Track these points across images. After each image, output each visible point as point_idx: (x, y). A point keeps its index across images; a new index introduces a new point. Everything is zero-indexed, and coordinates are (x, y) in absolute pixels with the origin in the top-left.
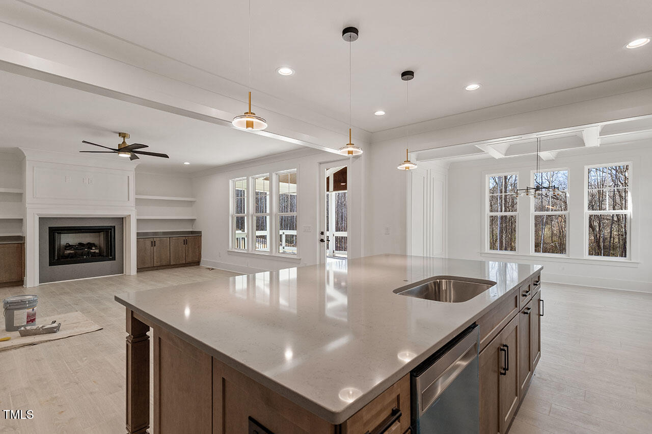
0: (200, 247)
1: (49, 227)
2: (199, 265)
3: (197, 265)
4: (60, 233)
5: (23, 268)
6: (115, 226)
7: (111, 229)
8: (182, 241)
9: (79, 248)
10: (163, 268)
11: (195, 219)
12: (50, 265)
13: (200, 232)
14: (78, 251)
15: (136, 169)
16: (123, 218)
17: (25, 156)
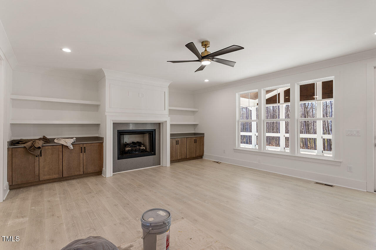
0: (203, 145)
1: (118, 130)
2: (202, 158)
3: (201, 158)
4: (124, 135)
5: (102, 162)
6: (155, 130)
7: (153, 132)
8: (193, 141)
9: (133, 146)
10: (183, 160)
11: (198, 124)
12: (118, 159)
13: (203, 134)
14: (133, 148)
15: (169, 87)
16: (160, 123)
17: (105, 76)
